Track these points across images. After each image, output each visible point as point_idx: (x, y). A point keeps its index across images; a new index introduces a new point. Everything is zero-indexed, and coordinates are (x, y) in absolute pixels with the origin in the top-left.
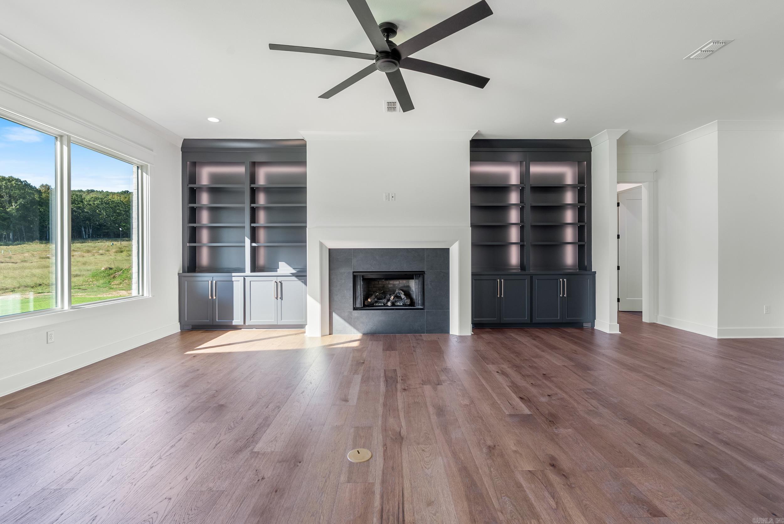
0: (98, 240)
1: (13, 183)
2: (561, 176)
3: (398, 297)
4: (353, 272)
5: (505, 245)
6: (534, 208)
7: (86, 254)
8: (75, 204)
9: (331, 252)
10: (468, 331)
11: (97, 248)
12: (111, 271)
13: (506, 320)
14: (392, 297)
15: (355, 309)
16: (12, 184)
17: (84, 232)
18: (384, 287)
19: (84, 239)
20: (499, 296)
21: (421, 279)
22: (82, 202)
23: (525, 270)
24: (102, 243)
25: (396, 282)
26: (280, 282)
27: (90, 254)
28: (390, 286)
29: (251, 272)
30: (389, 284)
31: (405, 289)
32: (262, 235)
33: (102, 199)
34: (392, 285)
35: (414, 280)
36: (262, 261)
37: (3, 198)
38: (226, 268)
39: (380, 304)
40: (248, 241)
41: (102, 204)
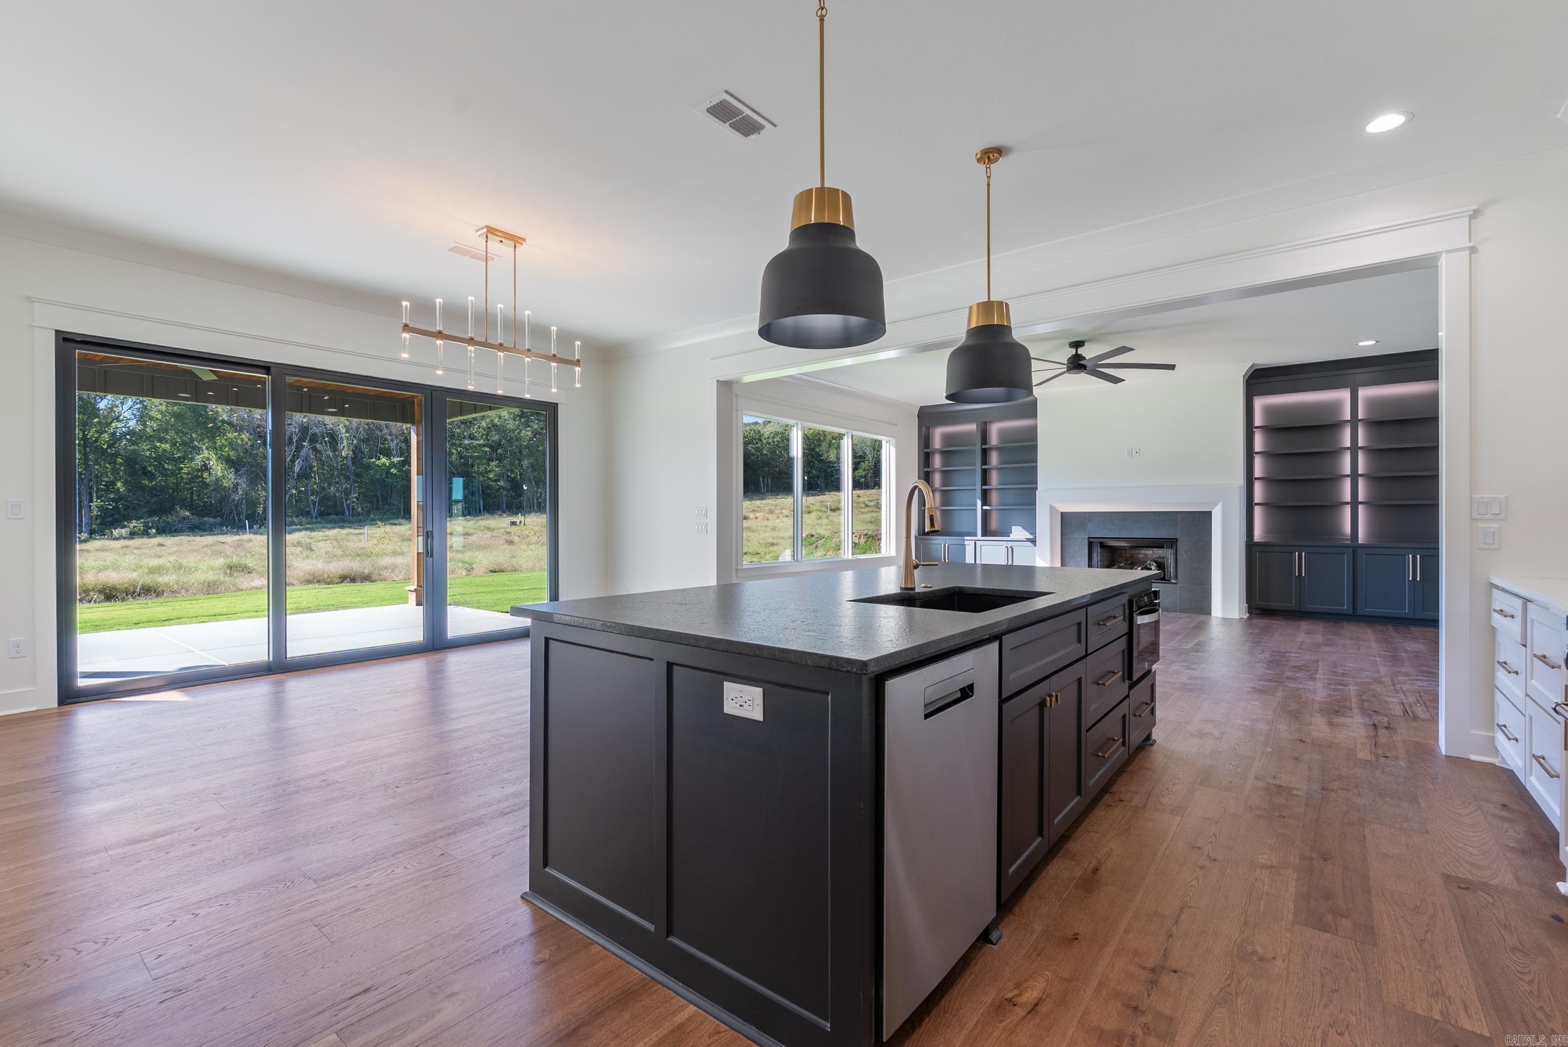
0: (778, 495)
4: (1089, 538)
7: (770, 516)
8: (753, 444)
9: (1063, 515)
10: (1236, 614)
11: (779, 507)
12: (813, 539)
13: (1309, 607)
17: (762, 484)
18: (1132, 557)
19: (762, 493)
20: (1296, 574)
21: (1175, 548)
22: (760, 440)
23: (1352, 542)
24: (784, 500)
25: (1149, 552)
26: (1011, 547)
27: (774, 516)
28: (1140, 556)
29: (982, 536)
30: (1139, 553)
31: (1160, 560)
32: (994, 497)
33: (782, 434)
34: (1143, 555)
35: (1167, 549)
36: (994, 524)
38: (958, 532)
40: (979, 503)
41: (783, 441)
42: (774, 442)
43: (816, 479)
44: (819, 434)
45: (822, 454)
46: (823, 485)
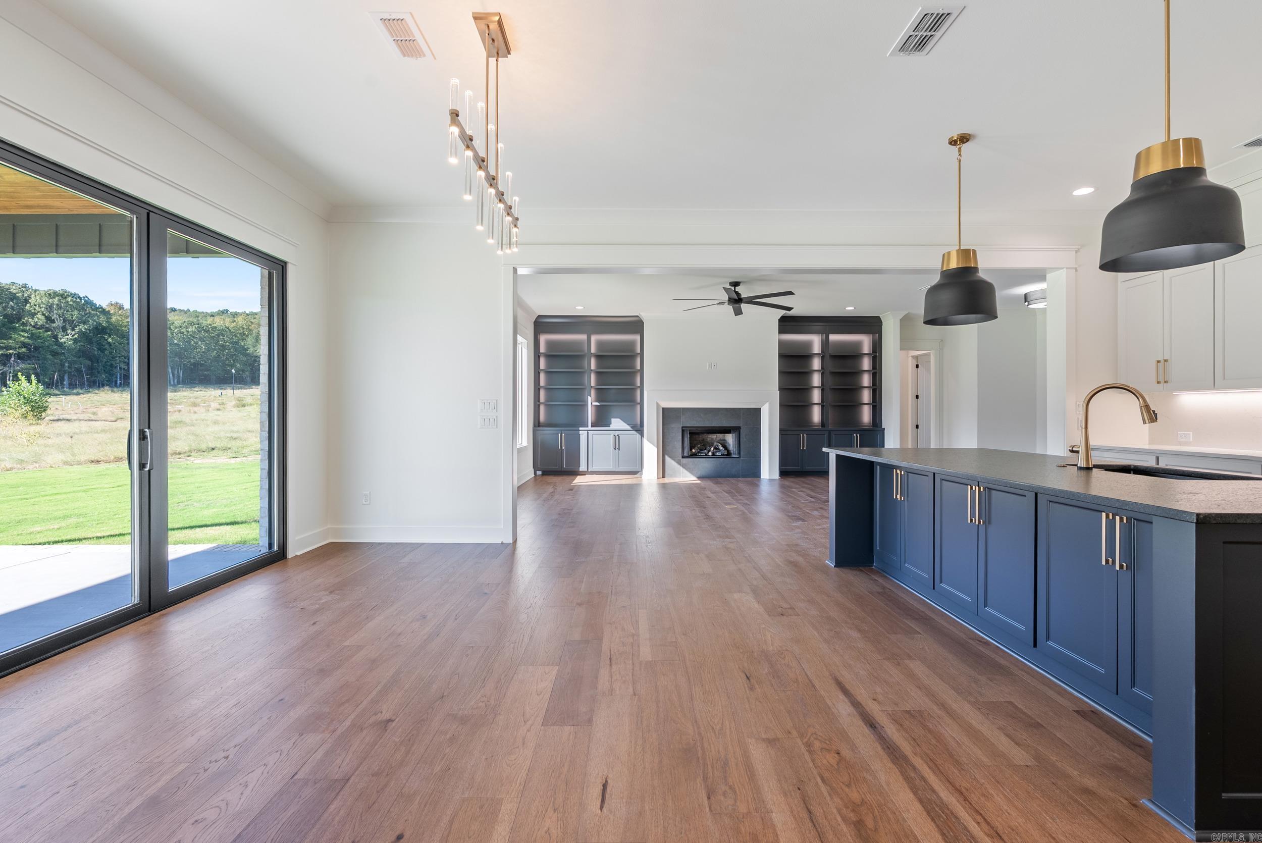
1: (69, 300)
2: (858, 345)
3: (717, 449)
4: (682, 427)
5: (808, 405)
6: (833, 373)
9: (665, 410)
10: (776, 475)
13: (808, 468)
14: (713, 448)
15: (683, 457)
16: (68, 302)
17: (171, 375)
18: (704, 440)
19: (171, 385)
20: (802, 448)
21: (737, 432)
23: (824, 427)
24: (203, 392)
25: (714, 436)
26: (618, 435)
28: (709, 439)
29: (593, 427)
30: (708, 438)
31: (721, 442)
33: (199, 324)
35: (731, 434)
37: (54, 322)
38: (574, 424)
39: (702, 454)
40: (590, 400)
41: (199, 331)
42: (188, 332)
43: (241, 372)
44: (243, 329)
45: (248, 348)
46: (248, 379)
